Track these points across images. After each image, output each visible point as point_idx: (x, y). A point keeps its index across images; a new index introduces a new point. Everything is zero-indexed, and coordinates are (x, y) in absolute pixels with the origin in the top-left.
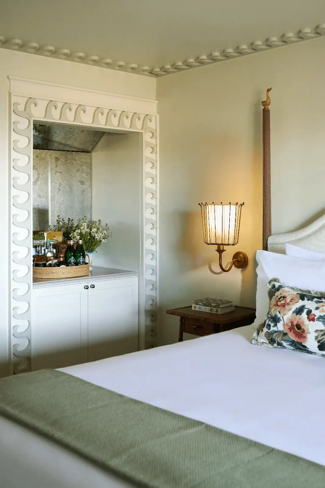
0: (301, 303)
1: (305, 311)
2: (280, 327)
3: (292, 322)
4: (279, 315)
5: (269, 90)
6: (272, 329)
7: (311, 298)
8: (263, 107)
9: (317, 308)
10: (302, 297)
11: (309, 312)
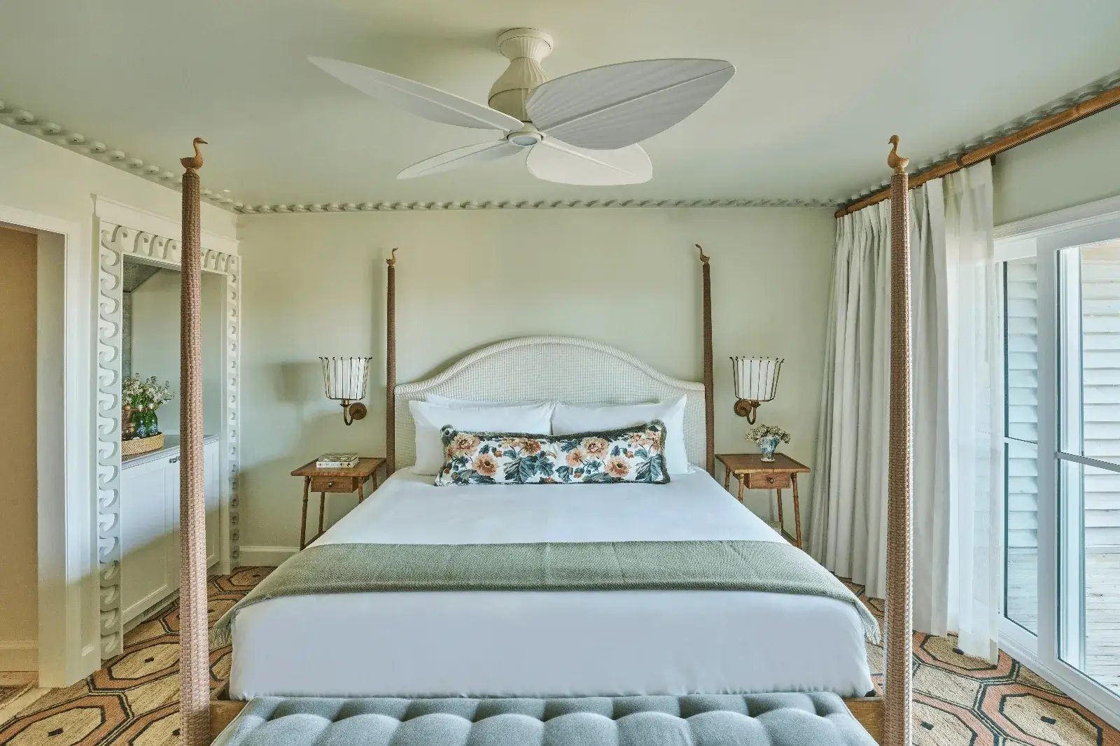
0: (483, 444)
1: (490, 449)
2: (469, 466)
3: (481, 461)
4: (466, 457)
5: (394, 250)
6: (460, 469)
7: (490, 439)
8: (388, 265)
9: (500, 446)
10: (482, 438)
11: (494, 450)
